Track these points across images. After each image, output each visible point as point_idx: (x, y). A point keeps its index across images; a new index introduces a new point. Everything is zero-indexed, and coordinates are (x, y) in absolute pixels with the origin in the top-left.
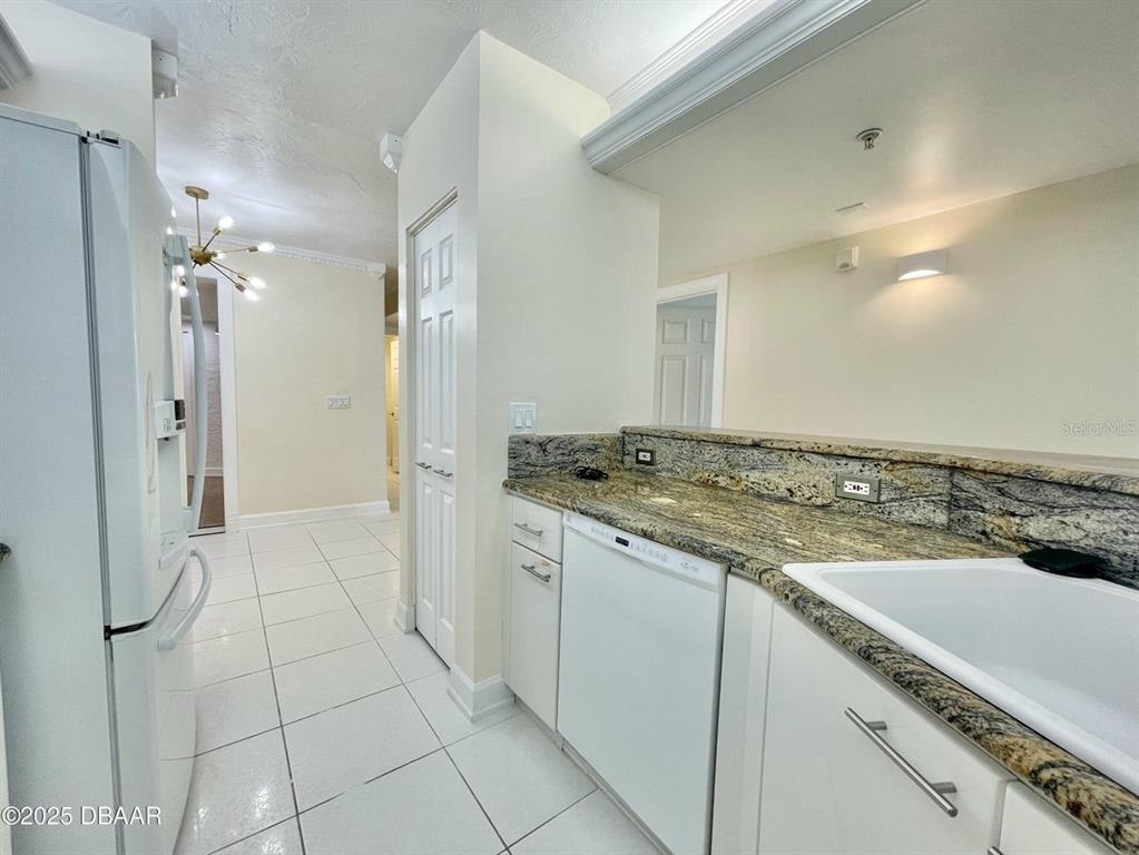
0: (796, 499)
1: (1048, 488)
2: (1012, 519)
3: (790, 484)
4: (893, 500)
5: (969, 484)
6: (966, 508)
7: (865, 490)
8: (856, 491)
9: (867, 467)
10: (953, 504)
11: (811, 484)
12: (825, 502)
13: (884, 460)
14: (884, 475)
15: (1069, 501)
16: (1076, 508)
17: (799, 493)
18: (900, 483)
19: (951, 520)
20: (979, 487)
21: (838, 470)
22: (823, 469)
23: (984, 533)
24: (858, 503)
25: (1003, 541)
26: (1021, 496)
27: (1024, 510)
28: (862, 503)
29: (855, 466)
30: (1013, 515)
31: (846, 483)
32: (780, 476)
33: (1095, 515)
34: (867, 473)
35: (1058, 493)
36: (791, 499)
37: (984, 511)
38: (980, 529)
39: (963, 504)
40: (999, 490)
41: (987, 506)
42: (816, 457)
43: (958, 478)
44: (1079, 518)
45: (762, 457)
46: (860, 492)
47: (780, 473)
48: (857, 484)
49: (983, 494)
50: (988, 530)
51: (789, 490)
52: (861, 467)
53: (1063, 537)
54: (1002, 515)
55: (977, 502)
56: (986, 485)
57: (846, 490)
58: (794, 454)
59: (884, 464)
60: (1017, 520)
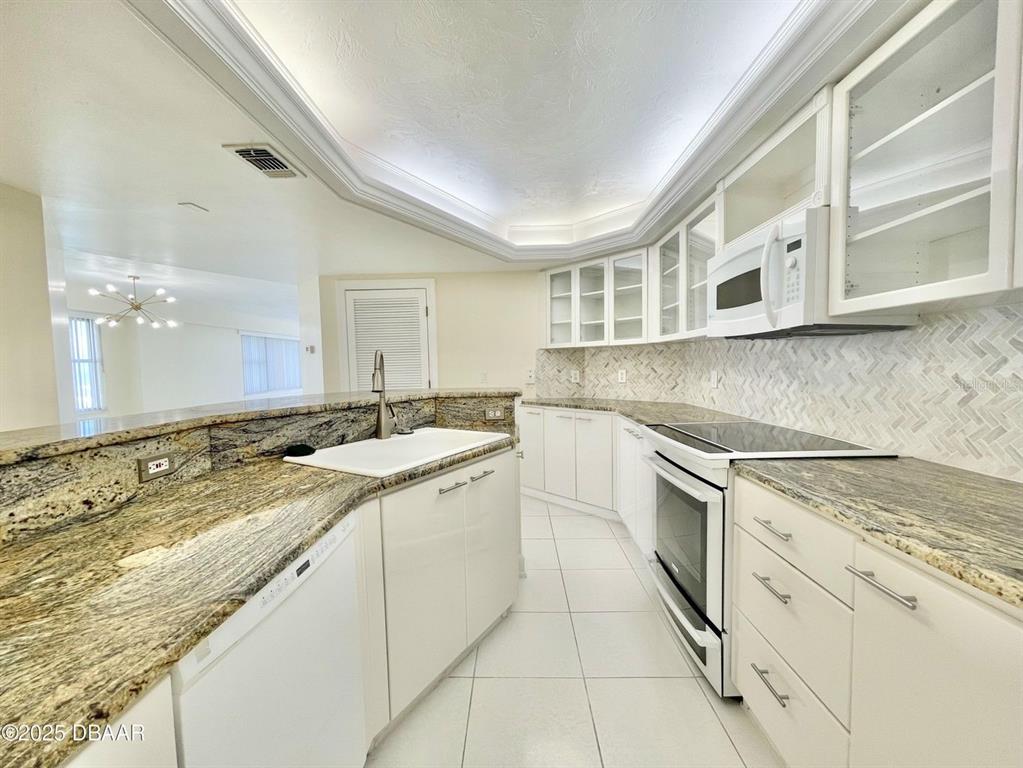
0: (97, 509)
1: (269, 421)
2: (254, 445)
3: (85, 495)
4: (183, 464)
5: (222, 433)
6: (224, 450)
7: (165, 466)
8: (159, 469)
9: (161, 444)
10: (214, 450)
11: (112, 483)
12: (130, 494)
13: (173, 433)
14: (175, 446)
15: (279, 425)
16: (282, 427)
17: (100, 500)
18: (185, 449)
19: (213, 463)
20: (231, 433)
21: (138, 455)
22: (123, 460)
23: (238, 461)
24: (159, 480)
25: (251, 460)
26: (257, 430)
27: (260, 437)
28: (162, 479)
29: (152, 445)
30: (254, 442)
31: (150, 465)
32: (70, 491)
33: (290, 427)
34: (162, 449)
35: (274, 422)
36: (91, 512)
37: (236, 447)
38: (235, 459)
39: (221, 448)
40: (244, 430)
41: (238, 443)
42: (112, 448)
43: (214, 432)
44: (284, 431)
45: (34, 475)
46: (163, 468)
47: (69, 485)
48: (157, 462)
49: (234, 436)
50: (241, 457)
51: (86, 502)
52: (157, 445)
53: (279, 443)
54: (248, 445)
55: (231, 443)
56: (234, 430)
57: (151, 471)
58: (87, 455)
59: (173, 436)
60: (257, 444)
